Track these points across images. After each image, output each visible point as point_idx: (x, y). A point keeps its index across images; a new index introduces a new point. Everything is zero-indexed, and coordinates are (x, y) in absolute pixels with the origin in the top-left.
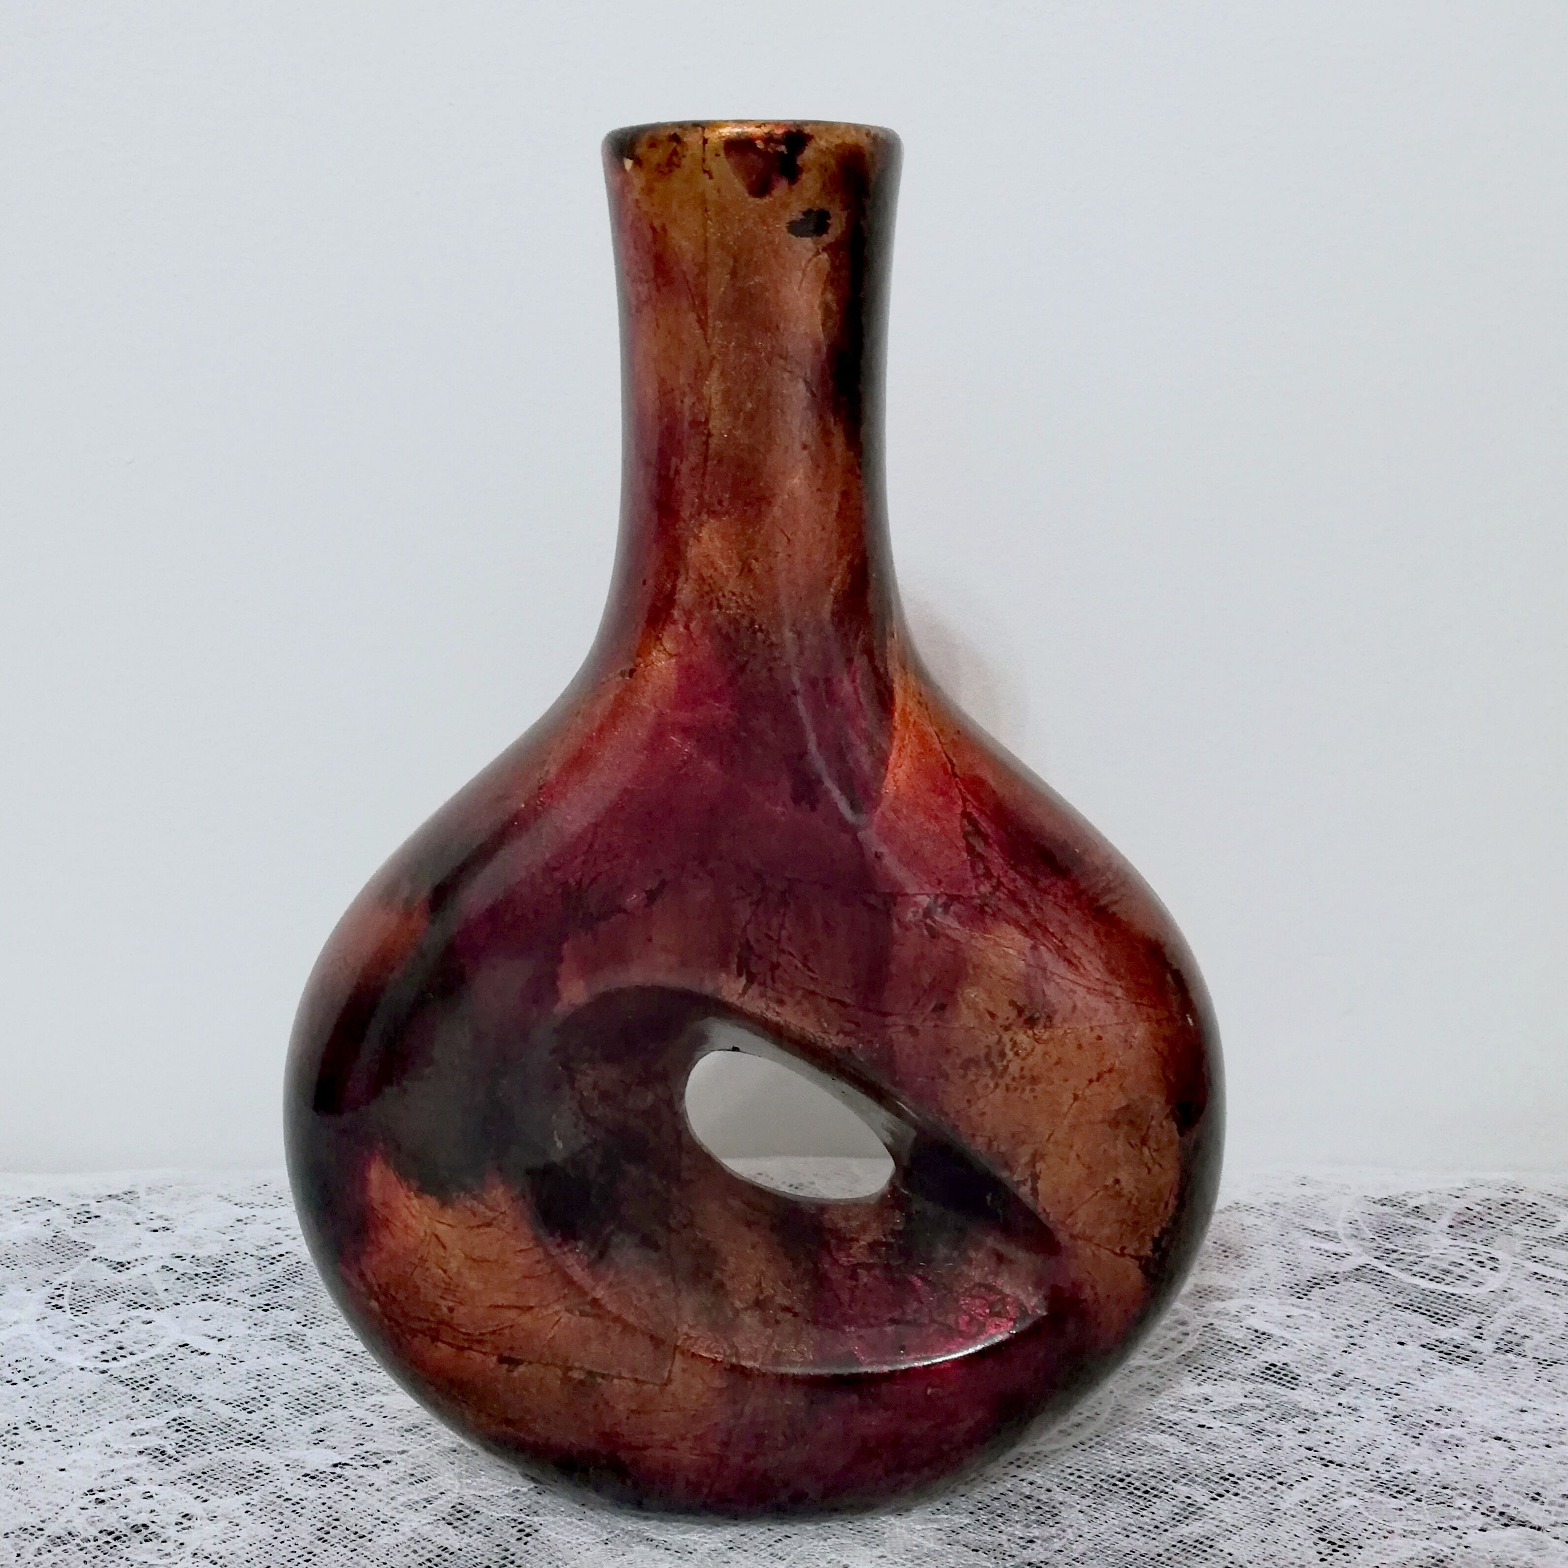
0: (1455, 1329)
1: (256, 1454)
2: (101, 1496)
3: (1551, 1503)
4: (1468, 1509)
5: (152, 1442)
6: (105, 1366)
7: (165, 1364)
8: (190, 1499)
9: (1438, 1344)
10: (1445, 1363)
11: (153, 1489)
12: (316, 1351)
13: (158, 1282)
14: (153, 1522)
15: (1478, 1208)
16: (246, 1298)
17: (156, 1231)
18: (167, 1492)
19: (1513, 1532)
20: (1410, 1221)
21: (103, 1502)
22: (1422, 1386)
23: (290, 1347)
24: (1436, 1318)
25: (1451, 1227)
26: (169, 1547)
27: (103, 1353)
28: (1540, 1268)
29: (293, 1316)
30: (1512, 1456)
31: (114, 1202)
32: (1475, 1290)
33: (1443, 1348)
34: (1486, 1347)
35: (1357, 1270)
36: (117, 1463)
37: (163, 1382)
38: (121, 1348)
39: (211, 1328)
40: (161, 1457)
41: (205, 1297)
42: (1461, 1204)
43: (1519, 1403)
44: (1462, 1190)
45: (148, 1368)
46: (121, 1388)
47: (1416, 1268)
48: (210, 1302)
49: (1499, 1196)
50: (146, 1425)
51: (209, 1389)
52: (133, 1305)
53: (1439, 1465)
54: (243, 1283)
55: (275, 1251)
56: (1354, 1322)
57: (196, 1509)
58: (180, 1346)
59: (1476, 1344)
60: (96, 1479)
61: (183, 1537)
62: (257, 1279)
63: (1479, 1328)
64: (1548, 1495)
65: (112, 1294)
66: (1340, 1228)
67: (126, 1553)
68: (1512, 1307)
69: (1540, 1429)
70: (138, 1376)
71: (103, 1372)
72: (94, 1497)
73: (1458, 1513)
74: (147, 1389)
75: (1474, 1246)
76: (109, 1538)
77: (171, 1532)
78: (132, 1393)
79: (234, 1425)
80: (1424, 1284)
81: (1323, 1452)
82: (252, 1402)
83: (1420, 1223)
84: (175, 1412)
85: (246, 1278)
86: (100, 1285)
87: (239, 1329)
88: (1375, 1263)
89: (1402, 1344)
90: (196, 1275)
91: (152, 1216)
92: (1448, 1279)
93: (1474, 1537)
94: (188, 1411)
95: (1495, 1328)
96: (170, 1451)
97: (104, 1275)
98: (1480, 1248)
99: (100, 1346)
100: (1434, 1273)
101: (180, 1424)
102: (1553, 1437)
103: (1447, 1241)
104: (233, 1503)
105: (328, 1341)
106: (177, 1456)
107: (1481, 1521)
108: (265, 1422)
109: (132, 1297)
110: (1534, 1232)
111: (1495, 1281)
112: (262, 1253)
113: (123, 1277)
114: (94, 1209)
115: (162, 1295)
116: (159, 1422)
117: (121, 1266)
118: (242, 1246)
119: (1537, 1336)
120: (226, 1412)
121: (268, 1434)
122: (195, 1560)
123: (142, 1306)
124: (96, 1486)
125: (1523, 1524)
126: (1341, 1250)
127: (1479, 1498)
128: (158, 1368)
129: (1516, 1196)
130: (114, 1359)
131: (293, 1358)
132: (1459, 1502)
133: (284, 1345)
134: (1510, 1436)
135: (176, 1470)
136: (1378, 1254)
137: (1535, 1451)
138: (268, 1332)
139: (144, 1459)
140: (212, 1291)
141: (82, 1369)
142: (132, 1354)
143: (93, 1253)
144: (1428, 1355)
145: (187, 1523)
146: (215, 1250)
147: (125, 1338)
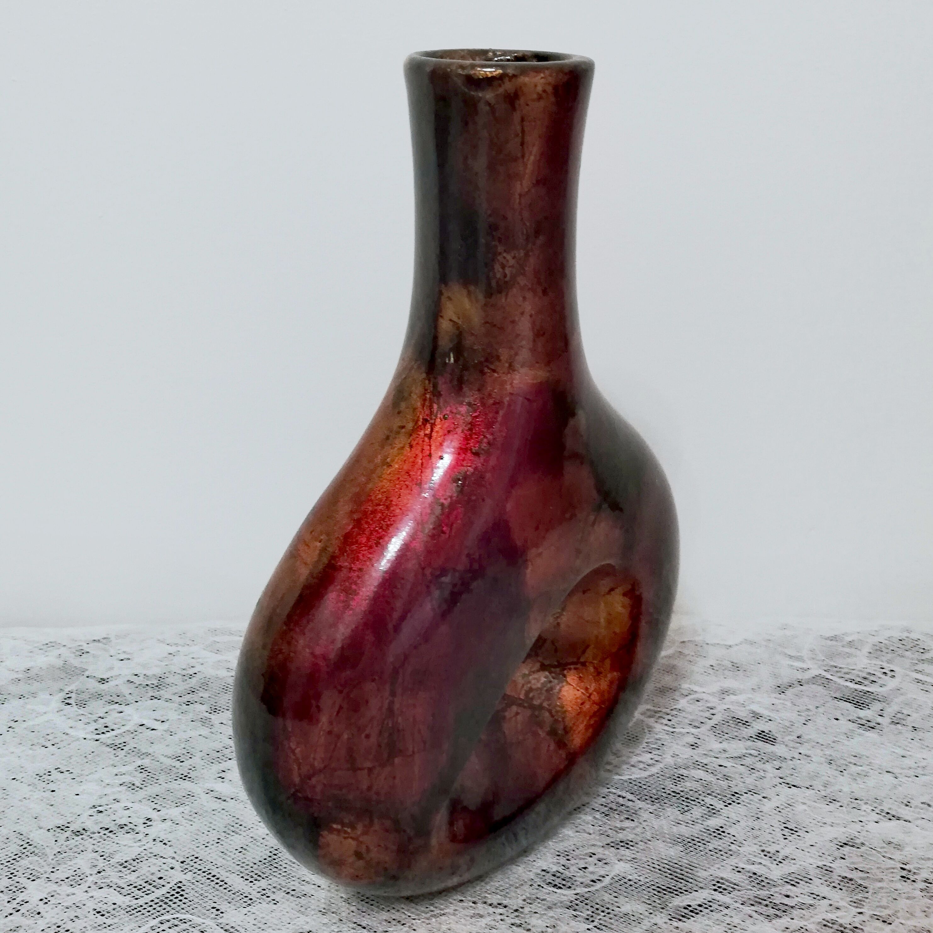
0: (868, 711)
1: (186, 784)
2: (100, 809)
3: (916, 807)
4: (869, 811)
5: (126, 779)
6: (97, 737)
7: (132, 735)
8: (151, 810)
9: (857, 719)
10: (861, 731)
11: (129, 805)
12: (217, 727)
13: (125, 690)
14: (130, 823)
15: (886, 642)
16: (176, 698)
17: (122, 660)
18: (136, 806)
19: (894, 823)
20: (847, 650)
21: (101, 812)
22: (846, 743)
23: (203, 726)
24: (859, 705)
25: (870, 653)
26: (140, 836)
27: (96, 729)
28: (919, 676)
29: (204, 708)
30: (895, 781)
31: (96, 644)
32: (881, 689)
33: (860, 721)
34: (885, 721)
35: (813, 678)
36: (108, 790)
37: (132, 744)
38: (106, 727)
39: (157, 715)
40: (133, 787)
41: (152, 698)
42: (876, 640)
43: (901, 752)
44: (876, 631)
45: (122, 738)
46: (108, 749)
47: (847, 676)
48: (156, 700)
49: (897, 634)
50: (123, 769)
51: (159, 749)
52: (111, 702)
53: (855, 787)
54: (173, 689)
55: (191, 671)
56: (810, 707)
57: (154, 815)
58: (141, 725)
59: (879, 719)
60: (96, 800)
61: (147, 831)
62: (182, 687)
63: (882, 710)
64: (913, 803)
65: (99, 696)
66: (805, 653)
67: (116, 840)
68: (902, 698)
69: (912, 766)
70: (117, 742)
71: (97, 740)
72: (97, 809)
73: (864, 813)
74: (122, 749)
75: (881, 663)
76: (106, 832)
77: (141, 828)
78: (114, 752)
79: (173, 769)
80: (852, 685)
81: (788, 780)
82: (182, 756)
83: (852, 651)
84: (139, 763)
85: (176, 686)
86: (92, 691)
87: (173, 716)
88: (824, 673)
89: (837, 719)
90: (147, 685)
91: (119, 652)
92: (866, 682)
93: (872, 826)
94: (146, 762)
95: (890, 710)
96: (138, 784)
97: (93, 685)
98: (885, 665)
99: (94, 726)
100: (858, 679)
101: (142, 768)
102: (920, 771)
103: (866, 661)
104: (174, 812)
105: (224, 722)
106: (141, 786)
107: (876, 817)
108: (190, 767)
109: (111, 698)
110: (917, 655)
111: (892, 684)
112: (184, 672)
113: (105, 687)
114: (86, 648)
115: (128, 697)
116: (130, 768)
117: (103, 681)
118: (173, 669)
119: (914, 715)
120: (169, 762)
121: (192, 774)
122: (154, 843)
123: (116, 703)
124: (96, 804)
125: (898, 819)
126: (805, 666)
127: (876, 805)
128: (127, 738)
129: (907, 635)
130: (103, 733)
131: (205, 731)
132: (864, 807)
133: (199, 724)
134: (896, 771)
135: (141, 794)
136: (826, 668)
137: (910, 779)
138: (190, 716)
139: (123, 788)
140: (156, 694)
141: (85, 739)
142: (113, 730)
143: (87, 673)
144: (851, 725)
145: (149, 823)
146: (158, 671)
147: (108, 721)
